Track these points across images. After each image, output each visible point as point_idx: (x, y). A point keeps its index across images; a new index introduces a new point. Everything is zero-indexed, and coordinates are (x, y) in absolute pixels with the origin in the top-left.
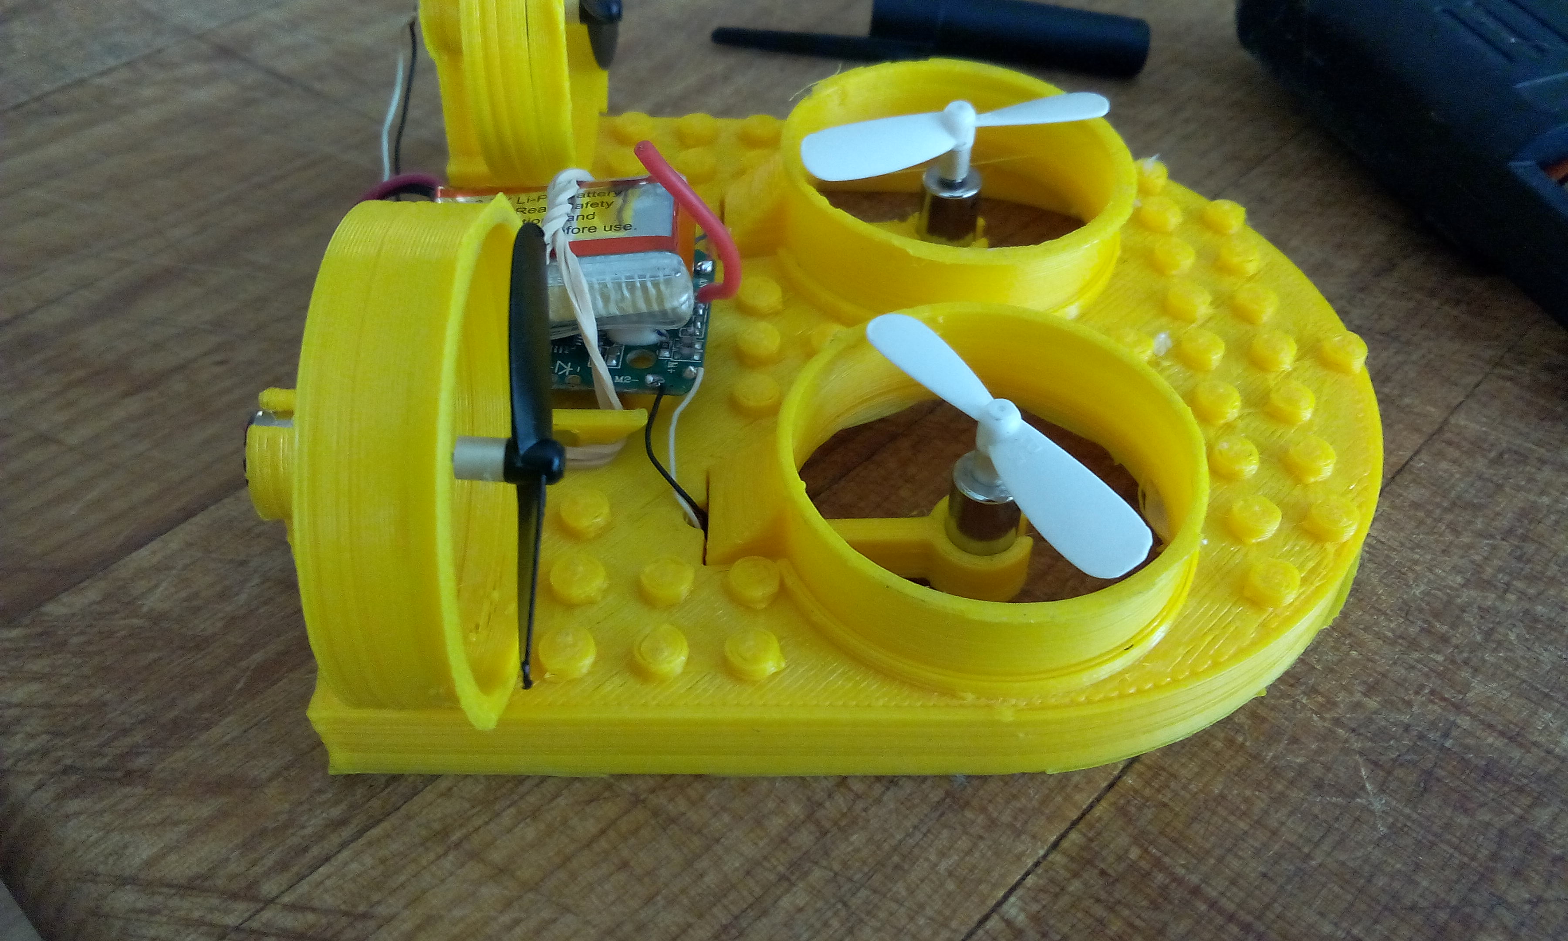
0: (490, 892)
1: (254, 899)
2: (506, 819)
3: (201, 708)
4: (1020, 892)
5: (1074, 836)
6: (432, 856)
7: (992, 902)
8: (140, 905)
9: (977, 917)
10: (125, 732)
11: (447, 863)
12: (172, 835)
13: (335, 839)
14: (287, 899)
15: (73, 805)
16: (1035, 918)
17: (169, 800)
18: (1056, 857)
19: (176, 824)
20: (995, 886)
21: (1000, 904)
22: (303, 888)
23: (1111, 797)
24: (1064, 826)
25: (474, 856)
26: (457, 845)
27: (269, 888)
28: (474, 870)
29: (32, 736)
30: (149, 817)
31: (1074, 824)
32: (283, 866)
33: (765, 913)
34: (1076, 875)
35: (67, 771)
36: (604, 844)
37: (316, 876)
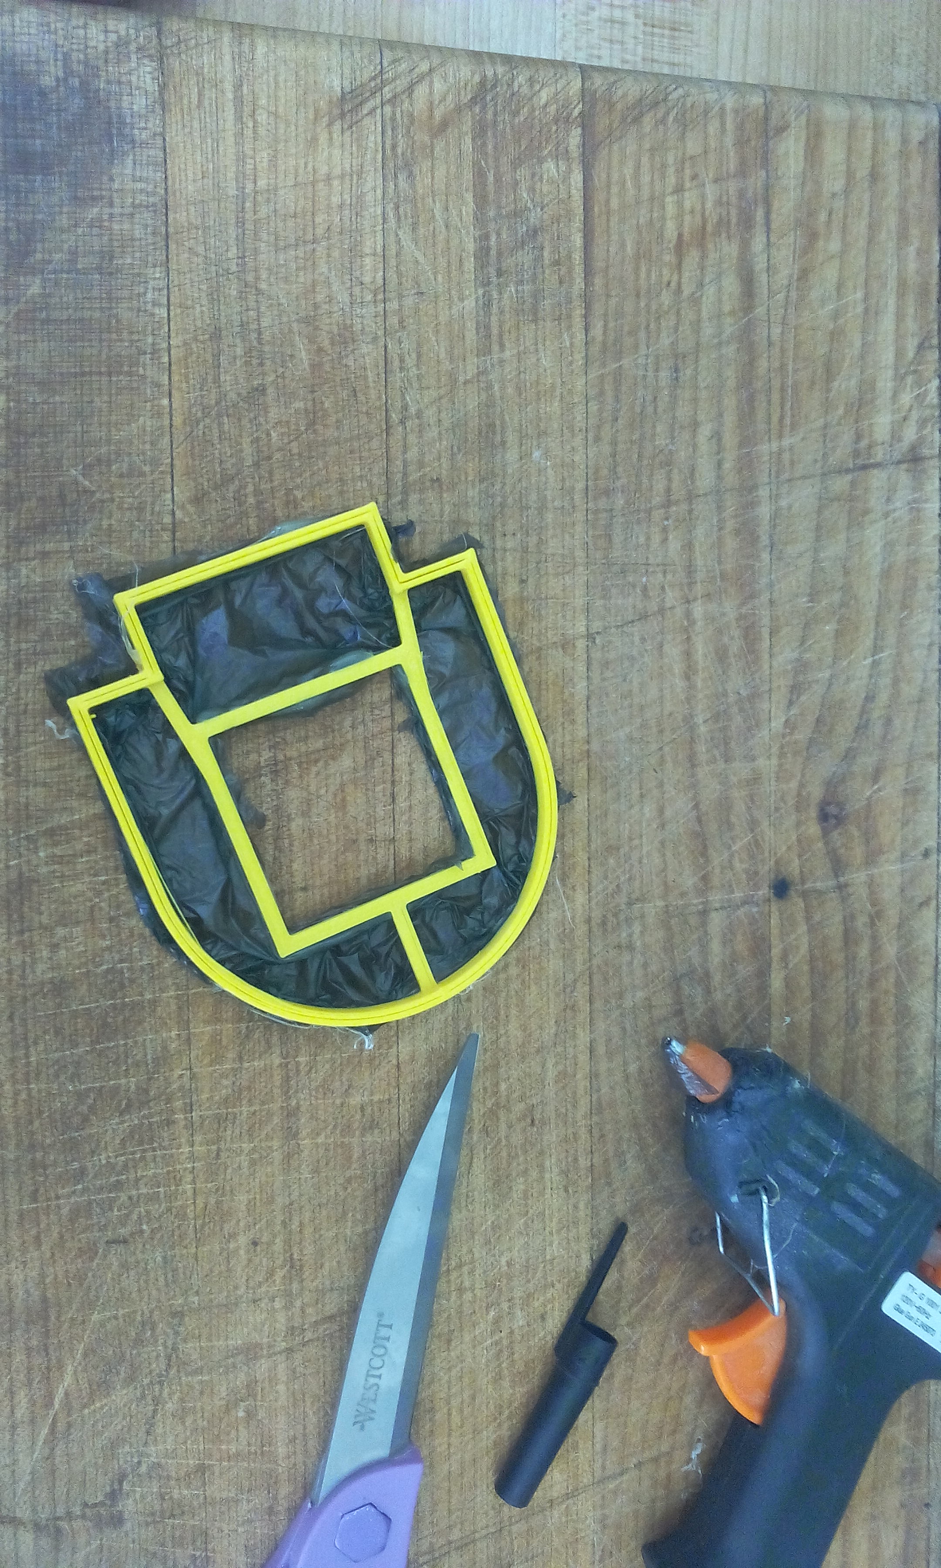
0: (323, 170)
1: (389, 101)
2: (346, 197)
3: (484, 144)
4: (166, 321)
5: (166, 360)
6: (354, 164)
7: (172, 308)
8: (417, 70)
9: (172, 299)
10: (495, 114)
11: (347, 166)
12: (437, 97)
13: (388, 143)
14: (379, 111)
15: (477, 78)
16: (153, 315)
17: (452, 106)
18: (165, 345)
19: (440, 102)
20: (176, 315)
21: (169, 310)
22: (379, 118)
23: (166, 388)
24: (173, 360)
25: (342, 177)
26: (351, 175)
27: (388, 109)
28: (337, 171)
29: (519, 87)
30: (450, 97)
31: (170, 364)
32: (393, 119)
33: (237, 239)
34: (153, 344)
35: (494, 86)
36: (309, 218)
37: (379, 125)
